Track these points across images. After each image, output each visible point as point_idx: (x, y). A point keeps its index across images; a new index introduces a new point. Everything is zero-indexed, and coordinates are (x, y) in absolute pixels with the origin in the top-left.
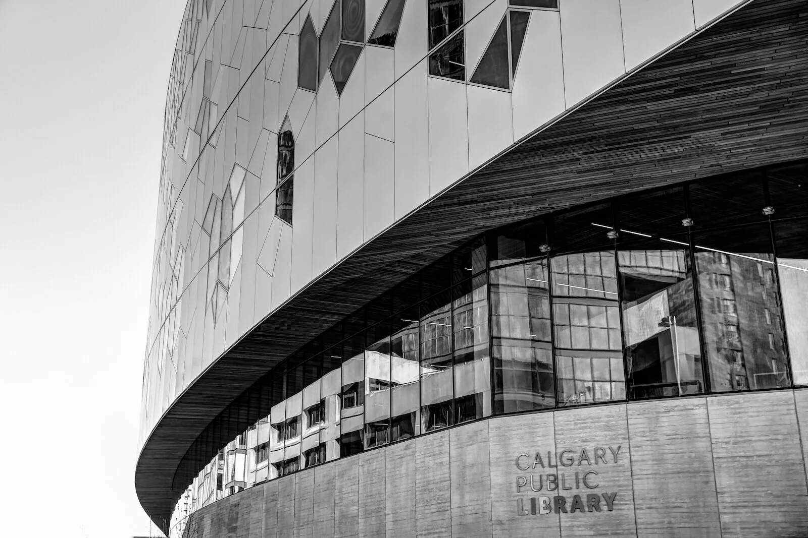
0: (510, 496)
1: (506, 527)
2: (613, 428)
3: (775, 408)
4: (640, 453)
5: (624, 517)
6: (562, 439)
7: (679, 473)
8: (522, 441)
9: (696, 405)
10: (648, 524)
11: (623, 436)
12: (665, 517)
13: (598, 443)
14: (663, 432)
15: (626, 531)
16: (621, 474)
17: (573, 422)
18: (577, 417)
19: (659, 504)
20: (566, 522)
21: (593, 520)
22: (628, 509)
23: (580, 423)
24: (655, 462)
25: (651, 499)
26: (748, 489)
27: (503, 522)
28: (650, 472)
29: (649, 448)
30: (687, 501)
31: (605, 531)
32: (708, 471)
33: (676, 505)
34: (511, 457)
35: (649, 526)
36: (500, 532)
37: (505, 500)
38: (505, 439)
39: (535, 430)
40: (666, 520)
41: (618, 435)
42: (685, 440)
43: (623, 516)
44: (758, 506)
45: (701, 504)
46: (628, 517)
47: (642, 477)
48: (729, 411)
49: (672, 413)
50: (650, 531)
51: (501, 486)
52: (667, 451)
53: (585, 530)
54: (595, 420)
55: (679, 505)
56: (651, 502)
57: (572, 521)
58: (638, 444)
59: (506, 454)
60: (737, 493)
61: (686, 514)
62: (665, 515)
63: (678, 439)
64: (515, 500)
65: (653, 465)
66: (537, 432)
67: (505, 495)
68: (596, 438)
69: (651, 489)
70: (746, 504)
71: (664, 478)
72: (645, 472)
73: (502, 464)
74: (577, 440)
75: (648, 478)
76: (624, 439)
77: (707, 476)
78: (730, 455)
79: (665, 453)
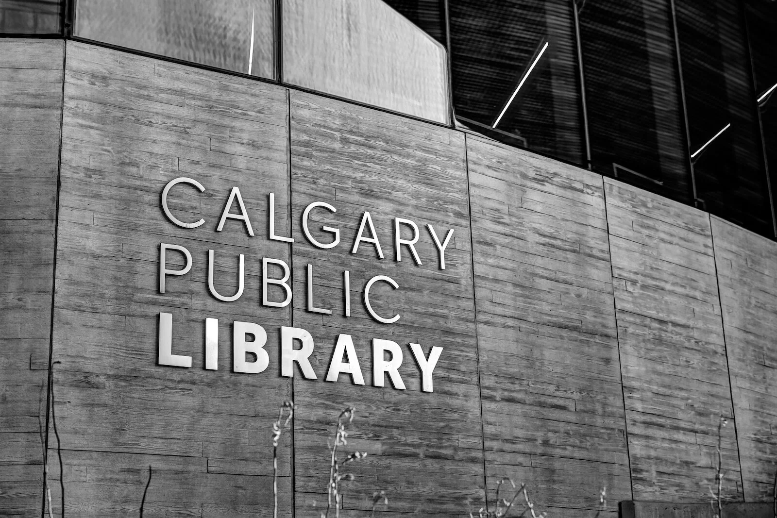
0: (130, 300)
1: (105, 397)
2: (436, 181)
3: (691, 236)
4: (491, 261)
5: (456, 416)
6: (307, 169)
7: (561, 327)
8: (183, 142)
9: (588, 186)
10: (507, 441)
11: (457, 209)
12: (537, 429)
13: (400, 208)
14: (534, 225)
15: (461, 454)
16: (451, 303)
17: (338, 135)
18: (351, 125)
19: (526, 392)
20: (310, 405)
21: (382, 411)
22: (466, 396)
23: (357, 143)
24: (518, 291)
25: (513, 378)
26: (664, 389)
27: (93, 379)
28: (509, 312)
29: (508, 252)
30: (576, 396)
31: (410, 445)
32: (607, 336)
33: (555, 401)
34: (141, 178)
35: (508, 447)
36: (83, 414)
37: (109, 309)
38: (121, 119)
39: (227, 121)
40: (540, 435)
41: (446, 202)
42: (570, 256)
43: (453, 410)
44: (677, 428)
45: (598, 407)
46: (465, 416)
47: (491, 320)
48: (634, 217)
49: (548, 187)
50: (508, 458)
51: (96, 263)
52: (540, 271)
53: (359, 437)
54: (391, 147)
55: (561, 402)
56: (511, 387)
57: (328, 407)
58: (489, 238)
59: (123, 164)
60: (649, 394)
61: (574, 427)
62: (538, 423)
63: (559, 248)
64: (146, 317)
65: (516, 295)
66: (232, 129)
67: (110, 292)
68: (394, 193)
69: (512, 355)
70: (661, 421)
71: (534, 333)
72: (499, 310)
73: (104, 191)
74: (349, 184)
75: (505, 326)
76: (459, 215)
77: (608, 347)
78: (638, 310)
79: (536, 275)
